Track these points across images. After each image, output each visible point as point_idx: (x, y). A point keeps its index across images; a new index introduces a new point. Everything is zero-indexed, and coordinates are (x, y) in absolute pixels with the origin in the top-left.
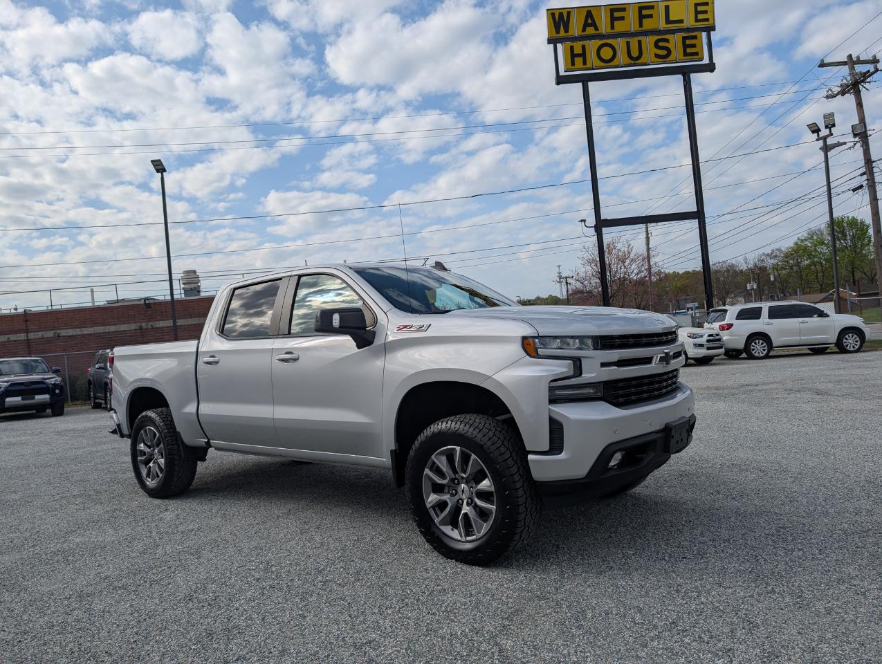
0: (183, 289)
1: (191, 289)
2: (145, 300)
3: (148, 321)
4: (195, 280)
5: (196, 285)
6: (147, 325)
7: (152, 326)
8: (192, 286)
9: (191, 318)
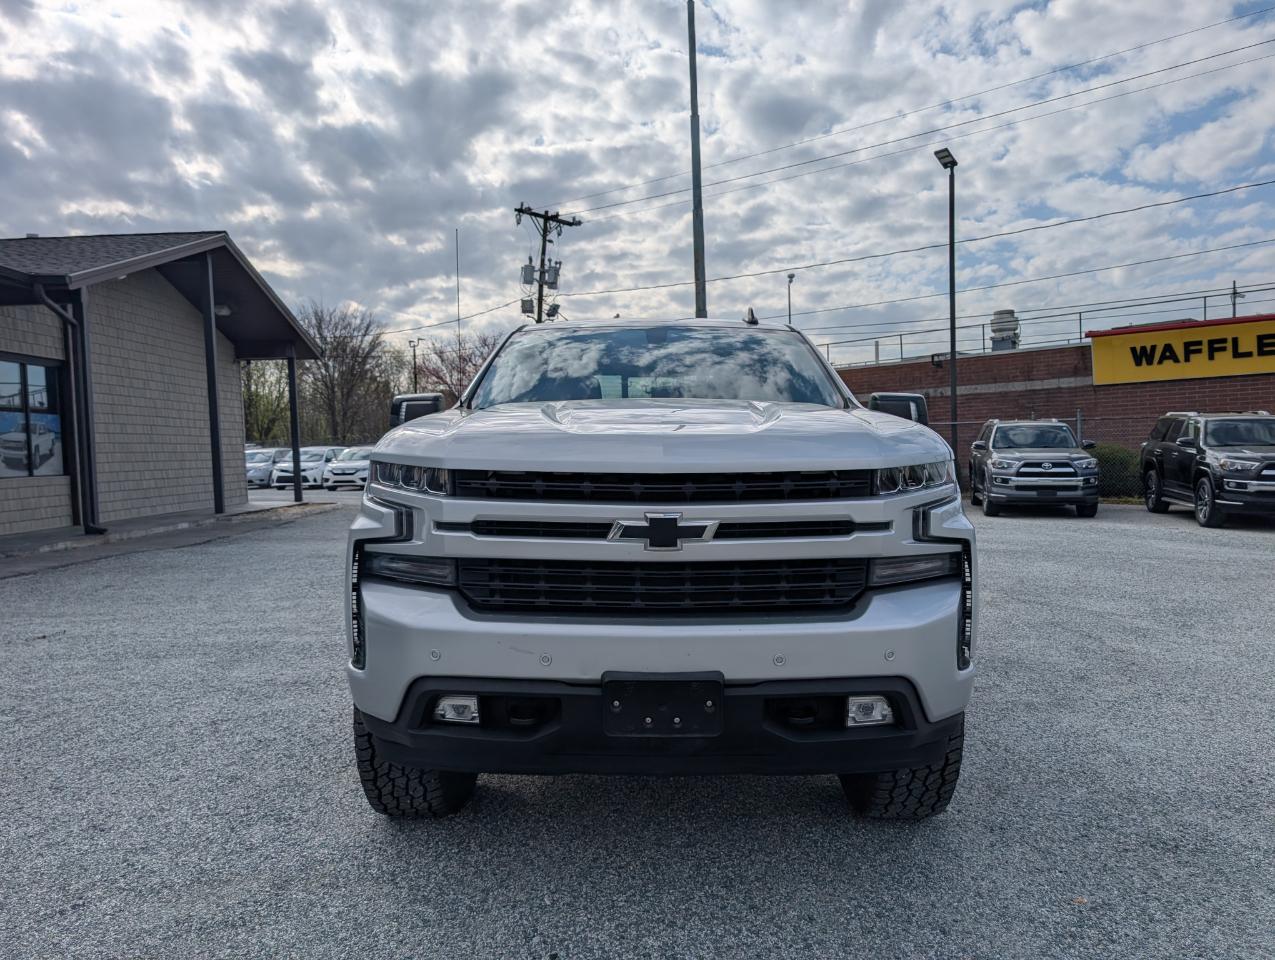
0: (992, 339)
1: (1003, 339)
2: (933, 356)
3: (938, 387)
4: (1011, 325)
5: (1011, 333)
6: (936, 391)
7: (941, 393)
8: (1005, 334)
9: (996, 382)
